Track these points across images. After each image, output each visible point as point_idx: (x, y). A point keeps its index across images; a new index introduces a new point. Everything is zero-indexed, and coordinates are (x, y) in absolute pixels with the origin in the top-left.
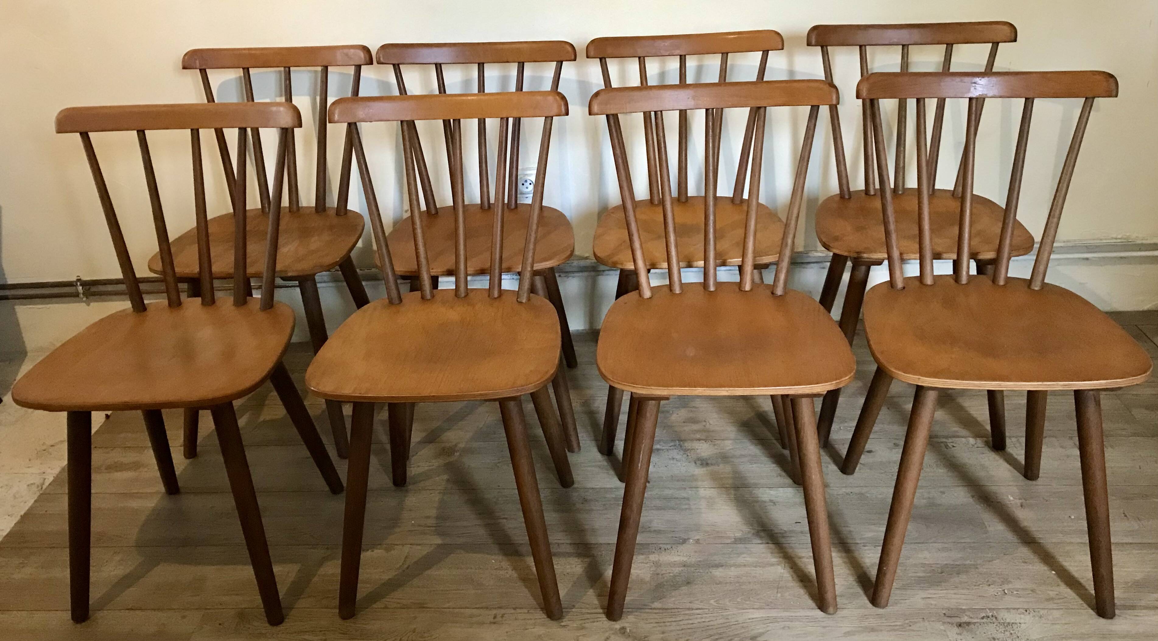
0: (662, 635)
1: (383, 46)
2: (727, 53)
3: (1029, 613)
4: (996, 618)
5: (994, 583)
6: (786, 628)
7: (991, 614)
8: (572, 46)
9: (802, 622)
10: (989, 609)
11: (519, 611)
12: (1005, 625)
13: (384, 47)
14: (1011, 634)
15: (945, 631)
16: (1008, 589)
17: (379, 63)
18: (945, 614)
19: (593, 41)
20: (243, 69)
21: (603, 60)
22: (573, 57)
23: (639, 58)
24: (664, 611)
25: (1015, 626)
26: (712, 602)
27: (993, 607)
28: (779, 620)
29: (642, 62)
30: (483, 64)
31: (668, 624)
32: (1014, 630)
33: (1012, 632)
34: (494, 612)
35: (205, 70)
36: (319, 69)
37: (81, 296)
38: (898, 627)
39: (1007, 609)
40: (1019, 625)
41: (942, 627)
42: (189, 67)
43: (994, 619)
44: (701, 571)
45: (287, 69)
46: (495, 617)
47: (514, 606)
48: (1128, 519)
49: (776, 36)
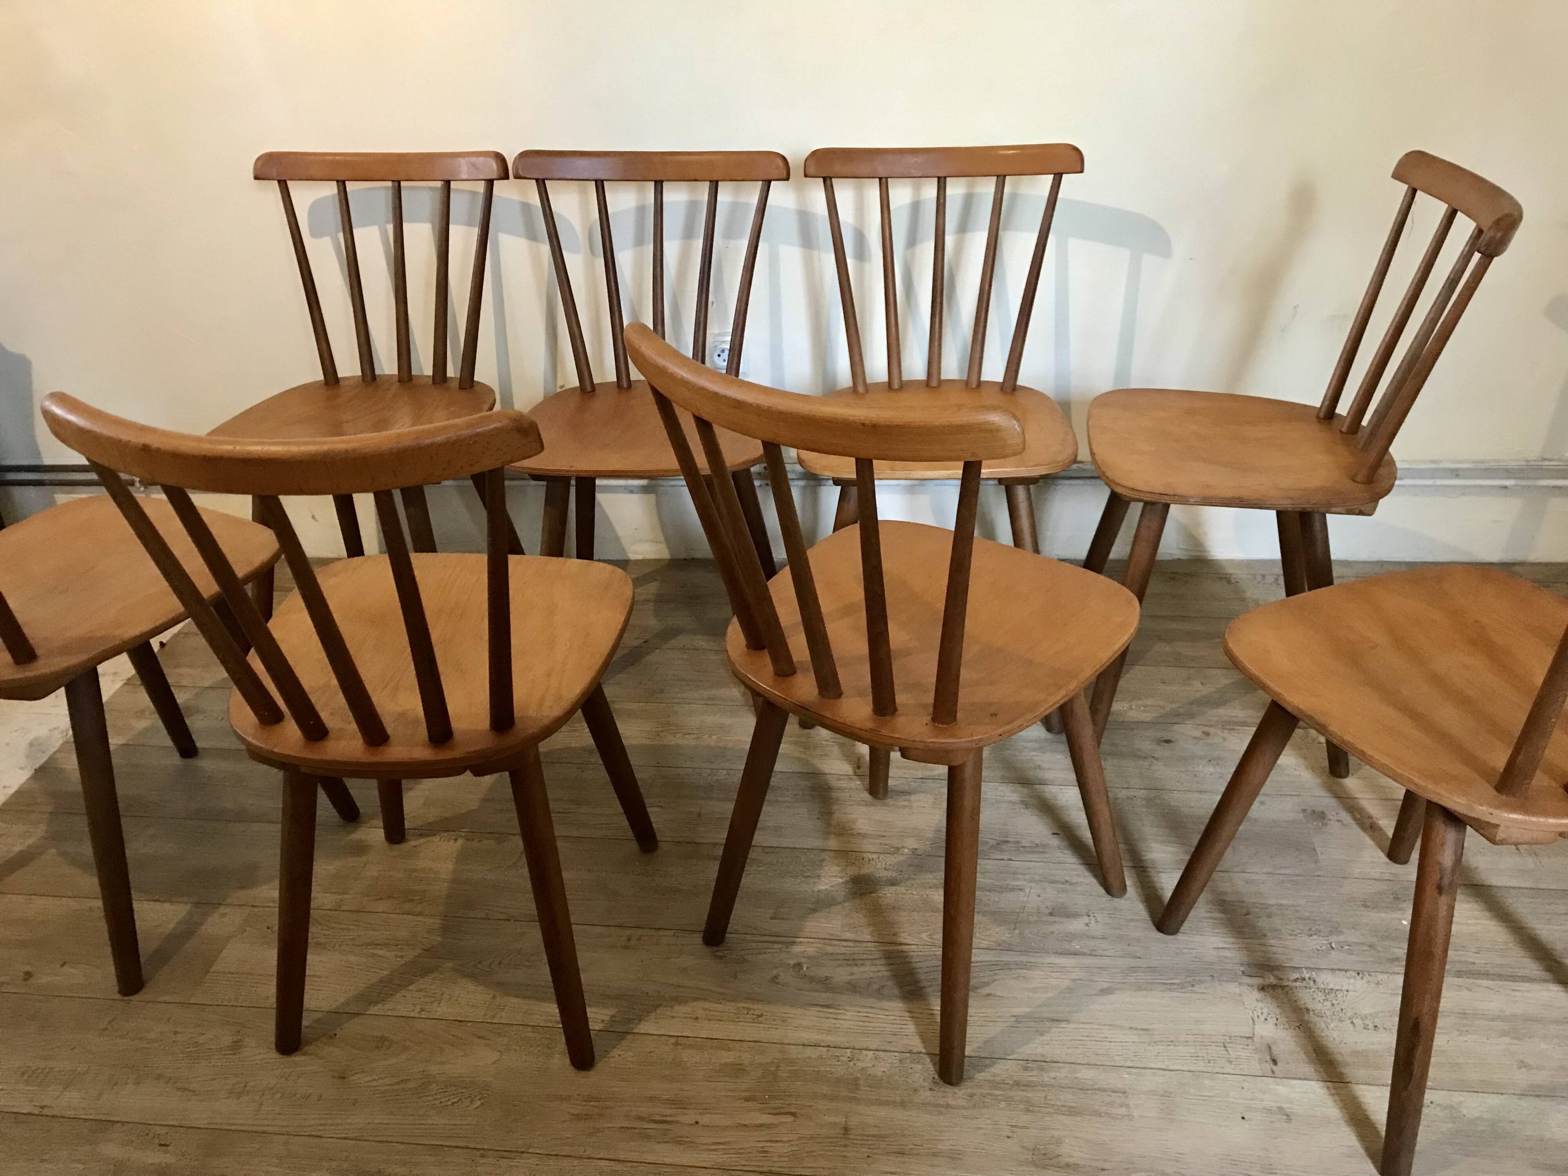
0: (849, 977)
1: (522, 153)
2: (1005, 176)
3: (1362, 978)
4: (1314, 981)
5: (1318, 932)
6: (1021, 978)
7: (1307, 976)
8: (784, 159)
9: (1044, 971)
10: (1306, 968)
11: (661, 933)
12: (1326, 991)
13: (525, 155)
14: (1333, 1005)
15: (1240, 995)
16: (1337, 943)
17: (517, 177)
18: (1243, 971)
19: (814, 153)
20: (338, 181)
21: (828, 181)
22: (784, 175)
23: (880, 179)
24: (857, 944)
25: (1340, 995)
26: (924, 936)
27: (1312, 966)
28: (1012, 966)
29: (884, 185)
30: (662, 182)
31: (860, 962)
32: (1336, 1000)
33: (1334, 1002)
34: (629, 932)
35: (285, 181)
36: (439, 184)
37: (137, 484)
38: (1175, 987)
39: (1332, 969)
40: (1345, 993)
41: (1237, 991)
42: (262, 176)
43: (1312, 983)
44: (914, 893)
45: (396, 184)
46: (629, 940)
47: (657, 926)
48: (1520, 853)
49: (1074, 153)
